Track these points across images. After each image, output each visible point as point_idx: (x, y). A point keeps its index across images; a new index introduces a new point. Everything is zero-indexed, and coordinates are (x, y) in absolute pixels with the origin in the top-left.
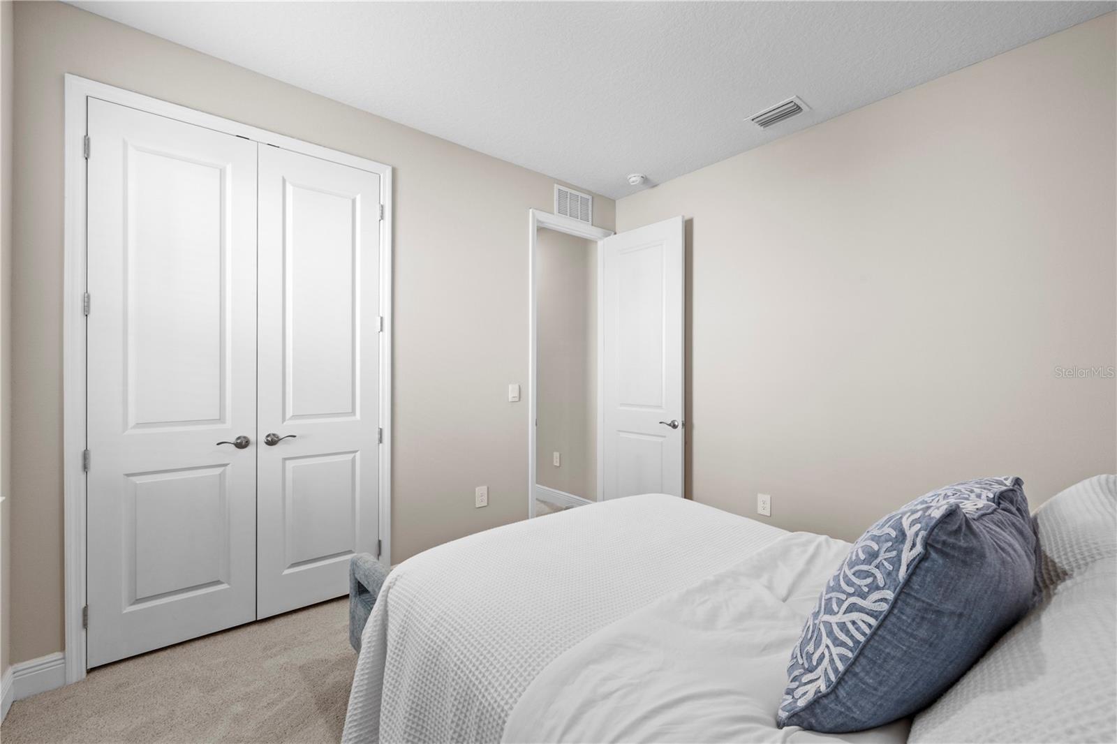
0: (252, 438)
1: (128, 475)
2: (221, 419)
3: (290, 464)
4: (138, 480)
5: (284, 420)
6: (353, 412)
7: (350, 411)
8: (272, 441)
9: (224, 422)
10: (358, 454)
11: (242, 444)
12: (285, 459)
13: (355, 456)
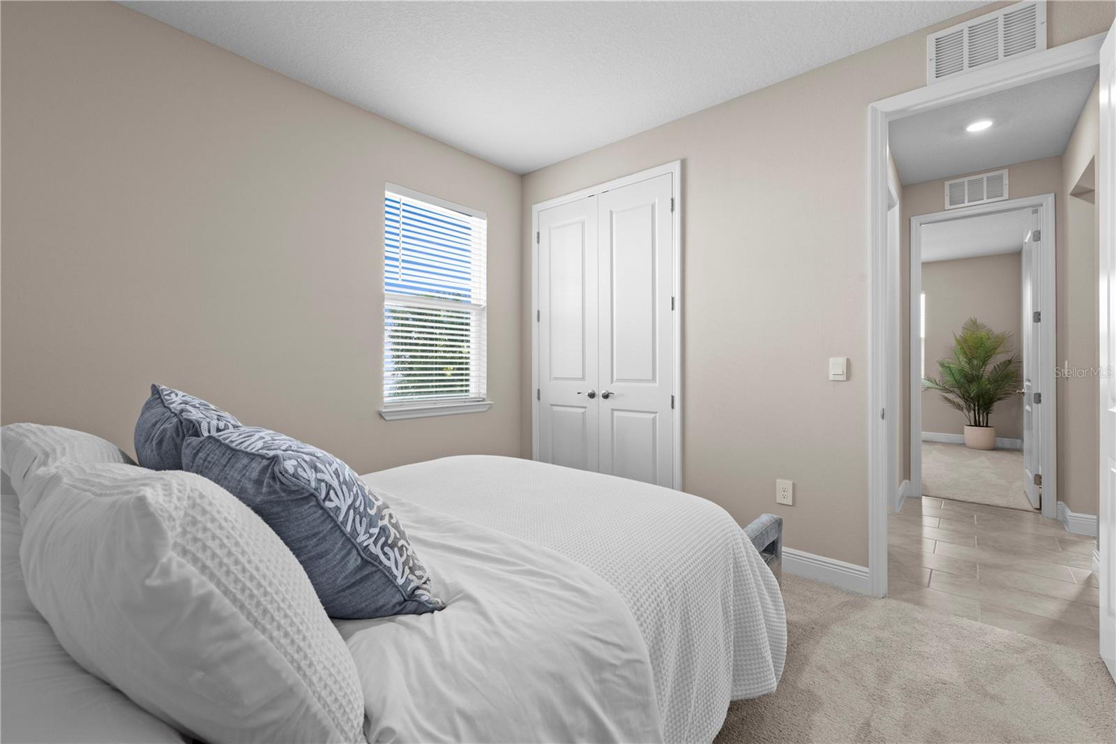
0: (597, 393)
1: (552, 405)
2: (583, 378)
3: (616, 413)
4: (555, 408)
5: (612, 382)
6: (654, 379)
7: (651, 378)
8: (606, 396)
9: (585, 380)
10: (658, 414)
11: (592, 396)
12: (613, 410)
13: (656, 416)
